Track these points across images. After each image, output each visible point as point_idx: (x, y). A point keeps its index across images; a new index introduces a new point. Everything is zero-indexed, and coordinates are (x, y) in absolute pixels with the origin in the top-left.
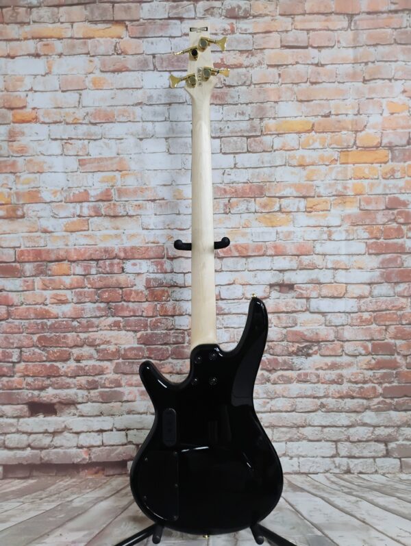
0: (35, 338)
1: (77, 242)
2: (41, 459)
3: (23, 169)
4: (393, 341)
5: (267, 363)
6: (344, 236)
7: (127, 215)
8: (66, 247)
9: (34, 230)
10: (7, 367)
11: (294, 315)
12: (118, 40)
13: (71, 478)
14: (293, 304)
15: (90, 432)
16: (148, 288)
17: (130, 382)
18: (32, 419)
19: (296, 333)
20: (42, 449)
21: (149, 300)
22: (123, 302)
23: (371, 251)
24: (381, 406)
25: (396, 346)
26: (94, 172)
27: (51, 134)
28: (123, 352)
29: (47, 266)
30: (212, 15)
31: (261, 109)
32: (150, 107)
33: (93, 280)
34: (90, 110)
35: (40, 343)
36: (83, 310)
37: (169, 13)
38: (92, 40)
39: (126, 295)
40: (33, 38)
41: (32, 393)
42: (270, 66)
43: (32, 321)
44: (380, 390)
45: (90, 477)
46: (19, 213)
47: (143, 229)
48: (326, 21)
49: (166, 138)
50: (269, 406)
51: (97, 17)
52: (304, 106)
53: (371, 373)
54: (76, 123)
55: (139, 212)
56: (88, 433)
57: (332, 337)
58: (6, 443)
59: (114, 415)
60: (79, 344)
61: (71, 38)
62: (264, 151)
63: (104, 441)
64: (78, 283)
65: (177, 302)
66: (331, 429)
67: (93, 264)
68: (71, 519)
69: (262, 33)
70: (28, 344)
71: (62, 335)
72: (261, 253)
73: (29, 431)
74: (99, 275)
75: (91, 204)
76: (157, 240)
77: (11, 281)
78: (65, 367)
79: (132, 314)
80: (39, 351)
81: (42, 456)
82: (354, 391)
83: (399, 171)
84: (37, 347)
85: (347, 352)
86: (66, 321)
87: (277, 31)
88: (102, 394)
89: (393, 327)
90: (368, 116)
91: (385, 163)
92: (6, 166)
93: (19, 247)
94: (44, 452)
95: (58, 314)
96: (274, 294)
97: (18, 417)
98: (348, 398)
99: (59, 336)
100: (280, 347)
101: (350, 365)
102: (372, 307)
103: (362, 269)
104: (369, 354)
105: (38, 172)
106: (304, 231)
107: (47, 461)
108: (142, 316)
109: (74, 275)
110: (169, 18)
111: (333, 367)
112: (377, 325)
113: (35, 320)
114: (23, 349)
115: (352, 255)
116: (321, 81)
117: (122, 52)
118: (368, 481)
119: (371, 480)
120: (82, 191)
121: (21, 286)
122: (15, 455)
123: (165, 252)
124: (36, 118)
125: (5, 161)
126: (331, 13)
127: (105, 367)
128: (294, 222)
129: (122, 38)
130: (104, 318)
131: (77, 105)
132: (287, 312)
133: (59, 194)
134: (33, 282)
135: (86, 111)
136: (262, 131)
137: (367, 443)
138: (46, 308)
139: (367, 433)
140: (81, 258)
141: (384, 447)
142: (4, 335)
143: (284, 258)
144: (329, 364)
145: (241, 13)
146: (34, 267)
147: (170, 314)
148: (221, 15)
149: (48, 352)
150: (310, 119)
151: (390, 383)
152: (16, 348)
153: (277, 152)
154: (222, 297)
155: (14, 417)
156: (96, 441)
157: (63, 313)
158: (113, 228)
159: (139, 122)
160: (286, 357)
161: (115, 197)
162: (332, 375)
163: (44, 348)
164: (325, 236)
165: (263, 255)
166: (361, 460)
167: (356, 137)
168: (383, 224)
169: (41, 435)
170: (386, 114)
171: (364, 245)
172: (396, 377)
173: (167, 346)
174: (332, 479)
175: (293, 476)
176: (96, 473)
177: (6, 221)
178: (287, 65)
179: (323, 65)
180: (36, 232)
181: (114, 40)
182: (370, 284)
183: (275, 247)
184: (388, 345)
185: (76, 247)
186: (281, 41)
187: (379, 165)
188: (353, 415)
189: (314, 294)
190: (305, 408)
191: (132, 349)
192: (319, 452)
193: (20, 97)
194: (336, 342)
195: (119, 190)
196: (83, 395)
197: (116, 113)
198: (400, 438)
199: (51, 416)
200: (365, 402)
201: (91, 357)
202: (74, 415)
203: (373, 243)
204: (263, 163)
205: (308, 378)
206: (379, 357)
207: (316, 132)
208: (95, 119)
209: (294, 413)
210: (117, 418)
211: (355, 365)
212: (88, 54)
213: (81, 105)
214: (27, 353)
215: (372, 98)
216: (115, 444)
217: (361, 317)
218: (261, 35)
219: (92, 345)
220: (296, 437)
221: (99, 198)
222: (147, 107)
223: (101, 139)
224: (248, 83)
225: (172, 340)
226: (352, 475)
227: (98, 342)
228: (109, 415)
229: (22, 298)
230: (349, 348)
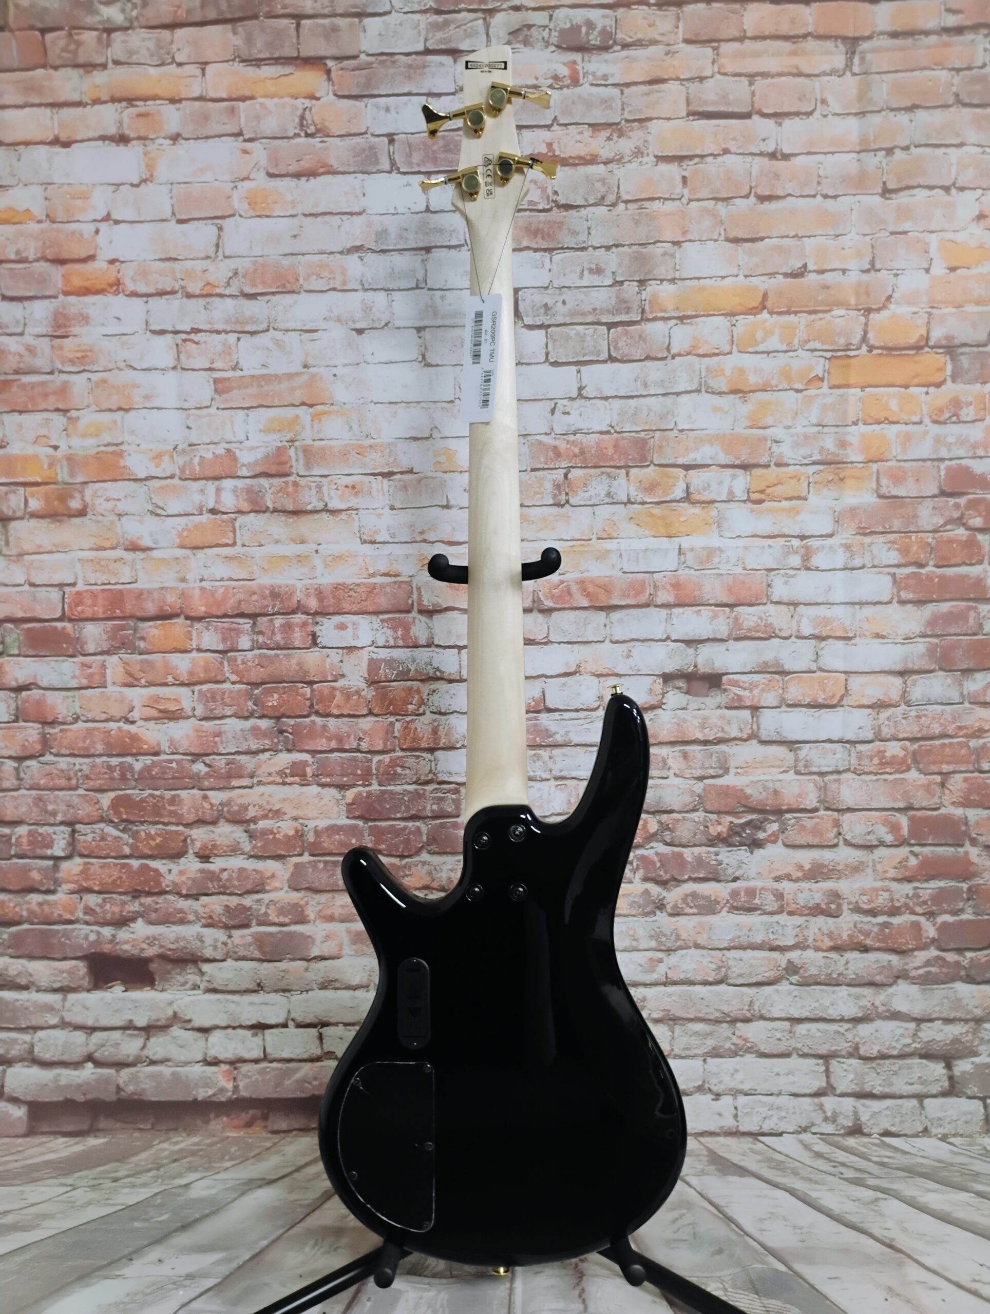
0: (106, 800)
1: (206, 573)
2: (119, 1089)
3: (86, 404)
4: (959, 812)
5: (658, 865)
6: (840, 559)
7: (326, 510)
8: (183, 585)
9: (108, 545)
10: (39, 870)
11: (723, 747)
12: (307, 103)
13: (188, 1135)
14: (719, 724)
15: (234, 1028)
16: (372, 682)
17: (328, 912)
18: (97, 995)
19: (726, 792)
20: (120, 1065)
21: (375, 711)
22: (313, 718)
23: (904, 595)
24: (933, 969)
25: (966, 823)
26: (248, 408)
27: (151, 321)
28: (311, 838)
29: (135, 630)
30: (526, 43)
31: (641, 260)
32: (382, 257)
33: (243, 663)
34: (243, 264)
35: (117, 813)
36: (219, 735)
37: (426, 40)
38: (248, 102)
39: (321, 701)
40: (113, 100)
41: (98, 933)
42: (661, 159)
43: (98, 760)
44: (931, 931)
45: (233, 1134)
46: (75, 504)
47: (364, 542)
48: (794, 53)
49: (419, 329)
50: (662, 969)
51: (260, 49)
52: (742, 253)
53: (908, 888)
54: (210, 295)
55: (354, 502)
56: (230, 1031)
57: (811, 801)
58: (36, 1050)
59: (289, 991)
60: (208, 818)
61: (200, 98)
62: (648, 358)
63: (268, 1050)
64: (206, 670)
65: (443, 718)
66: (814, 1026)
67: (245, 624)
68: (185, 1227)
69: (643, 83)
70: (88, 815)
71: (168, 794)
72: (643, 599)
73: (90, 1023)
74: (257, 652)
75: (240, 483)
76: (396, 567)
77: (53, 664)
78: (174, 872)
79: (334, 744)
80: (116, 833)
81: (121, 1082)
82: (867, 934)
83: (971, 404)
84: (112, 822)
85: (848, 837)
86: (176, 761)
87: (678, 79)
88: (260, 941)
89: (958, 777)
90: (896, 275)
91: (938, 385)
92: (45, 396)
93: (74, 585)
94: (125, 1073)
95: (159, 745)
96: (674, 698)
97: (64, 990)
98: (853, 949)
99: (162, 797)
100: (689, 825)
101: (856, 869)
102: (909, 729)
103: (883, 637)
104: (902, 842)
105: (120, 409)
106: (746, 548)
107: (135, 1094)
108: (358, 750)
109: (199, 650)
110: (427, 52)
111: (816, 873)
112: (919, 770)
113: (104, 759)
114: (78, 827)
115: (861, 604)
116: (780, 192)
117: (318, 131)
118: (905, 1153)
119: (913, 1151)
120: (223, 452)
121: (73, 677)
122: (56, 1080)
123: (415, 596)
124: (118, 283)
125: (43, 384)
126: (805, 36)
127: (269, 874)
128: (719, 526)
129: (318, 99)
130: (267, 754)
131: (213, 255)
132: (706, 742)
133: (166, 458)
134: (103, 666)
135: (234, 266)
136: (643, 311)
137: (901, 1062)
138: (132, 728)
139: (902, 1035)
140: (214, 611)
141: (945, 1071)
142: (34, 792)
143: (699, 612)
144: (807, 867)
145: (595, 39)
146: (106, 632)
147: (424, 745)
148: (547, 44)
149: (135, 835)
150: (755, 281)
151: (955, 913)
152: (62, 823)
153: (677, 358)
154: (550, 704)
155: (55, 991)
156: (249, 1050)
157: (172, 742)
158: (294, 541)
159: (356, 290)
160: (704, 849)
161: (298, 466)
162: (813, 893)
163: (126, 824)
164: (796, 561)
165: (647, 605)
166: (888, 1102)
167: (866, 325)
168: (935, 531)
169: (117, 1035)
170: (939, 269)
171: (889, 578)
172: (969, 899)
173: (418, 824)
174: (816, 1148)
175: (722, 1139)
176: (249, 1125)
177: (44, 523)
178: (702, 157)
179: (786, 157)
180: (113, 548)
181: (301, 103)
182: (902, 673)
183: (676, 586)
184: (947, 820)
185: (204, 584)
186: (688, 103)
187: (925, 389)
188: (866, 991)
189: (770, 699)
190: (750, 975)
191: (333, 829)
192: (784, 1083)
193: (81, 235)
194: (822, 813)
195: (307, 451)
196: (216, 940)
197: (302, 270)
198: (982, 1048)
199: (141, 988)
200: (894, 959)
201: (235, 850)
202: (195, 987)
203: (908, 576)
204: (645, 385)
205: (757, 901)
206: (926, 850)
207: (771, 313)
208: (254, 285)
209: (722, 988)
210: (296, 998)
211: (869, 871)
212: (240, 134)
213: (220, 254)
214: (87, 835)
215: (905, 233)
216: (293, 1056)
217: (881, 753)
218: (642, 88)
219: (237, 820)
220: (728, 1045)
221: (258, 470)
222: (374, 256)
223: (268, 330)
224: (611, 198)
225: (430, 807)
226: (865, 1140)
227: (252, 812)
228: (276, 991)
229: (77, 704)
230: (855, 827)
